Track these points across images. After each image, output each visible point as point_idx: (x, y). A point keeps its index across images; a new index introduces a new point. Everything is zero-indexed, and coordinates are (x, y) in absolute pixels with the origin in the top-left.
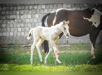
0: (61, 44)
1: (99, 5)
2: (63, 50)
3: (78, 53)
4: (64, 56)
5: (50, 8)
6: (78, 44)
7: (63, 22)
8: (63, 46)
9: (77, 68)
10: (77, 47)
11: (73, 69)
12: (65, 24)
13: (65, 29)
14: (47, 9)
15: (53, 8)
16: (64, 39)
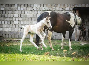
0: (15, 38)
1: (45, 10)
2: (16, 43)
3: (27, 46)
4: (16, 47)
5: (7, 10)
6: (28, 38)
7: (46, 18)
8: (16, 40)
9: (26, 57)
10: (27, 41)
11: (23, 58)
12: (48, 19)
13: (48, 23)
14: (5, 11)
15: (10, 10)
16: (17, 34)
